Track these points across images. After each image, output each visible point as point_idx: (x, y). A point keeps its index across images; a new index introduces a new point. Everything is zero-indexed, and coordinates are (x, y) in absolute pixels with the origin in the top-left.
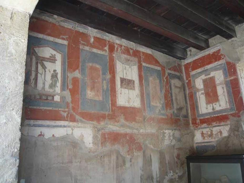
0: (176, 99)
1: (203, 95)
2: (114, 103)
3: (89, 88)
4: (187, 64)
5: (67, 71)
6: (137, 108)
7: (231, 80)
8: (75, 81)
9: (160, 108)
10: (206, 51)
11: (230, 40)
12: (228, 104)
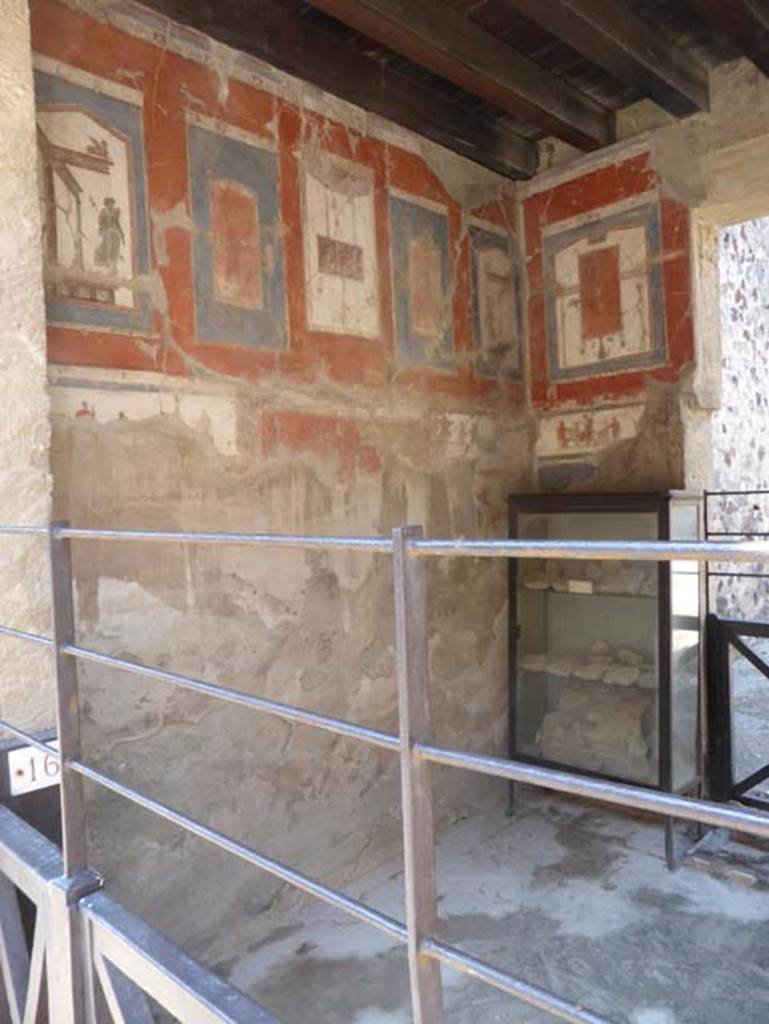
0: (490, 316)
1: (576, 305)
2: (298, 318)
3: (222, 269)
4: (536, 196)
5: (150, 204)
6: (368, 341)
7: (667, 264)
8: (177, 241)
9: (437, 343)
10: (602, 156)
11: (685, 121)
12: (648, 339)
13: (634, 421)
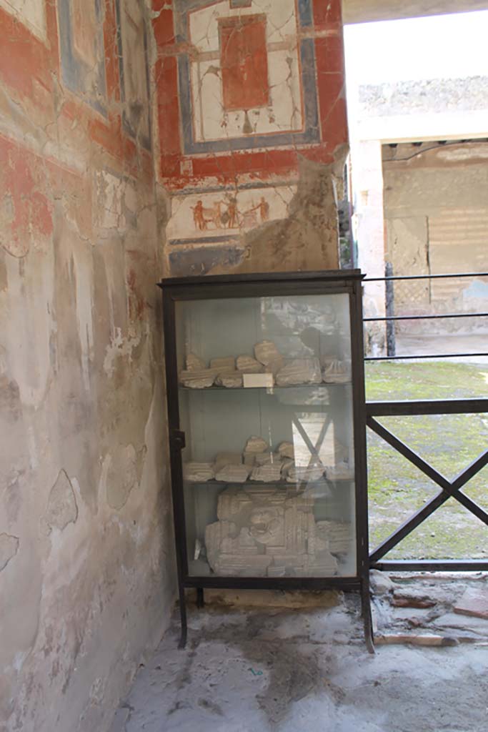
1: (216, 74)
7: (318, 41)
12: (299, 116)
13: (285, 202)
